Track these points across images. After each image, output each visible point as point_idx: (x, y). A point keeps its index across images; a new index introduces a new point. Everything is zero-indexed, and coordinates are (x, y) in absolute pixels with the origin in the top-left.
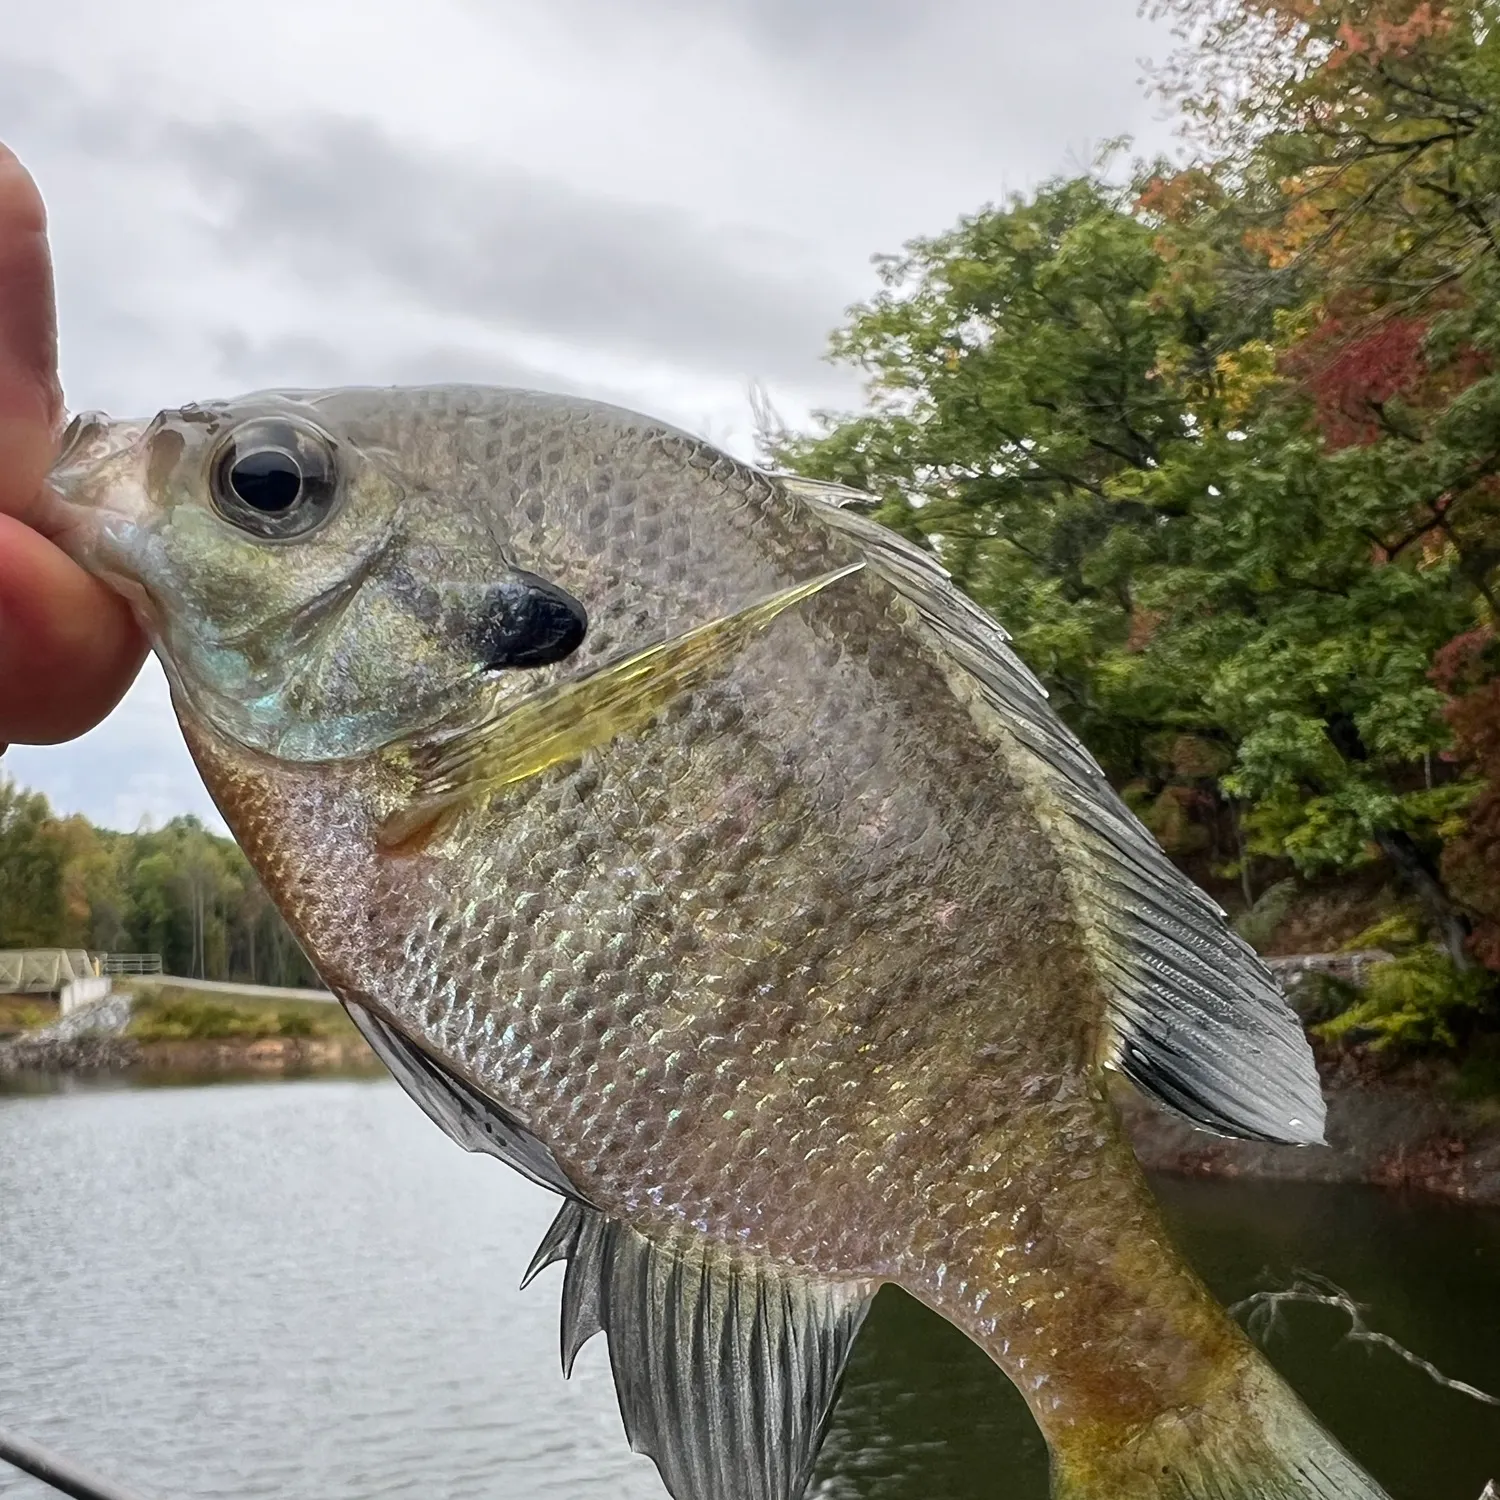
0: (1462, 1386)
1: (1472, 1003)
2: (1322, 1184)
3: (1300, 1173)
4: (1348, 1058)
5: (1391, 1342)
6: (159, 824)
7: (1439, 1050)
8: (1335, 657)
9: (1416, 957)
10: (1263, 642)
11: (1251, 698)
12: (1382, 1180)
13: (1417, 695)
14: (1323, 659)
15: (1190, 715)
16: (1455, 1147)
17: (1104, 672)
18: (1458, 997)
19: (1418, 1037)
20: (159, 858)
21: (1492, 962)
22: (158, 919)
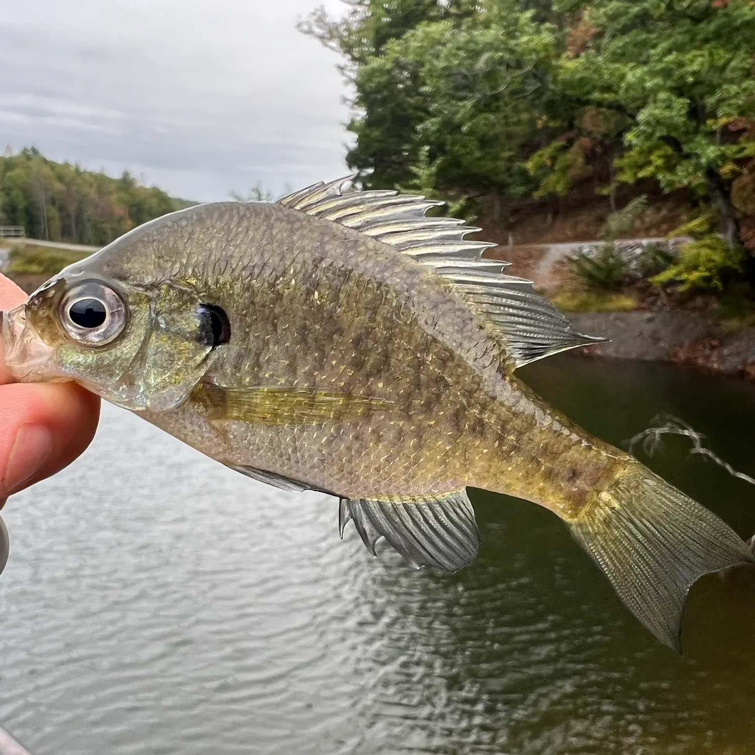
0: (743, 476)
1: (736, 266)
2: (644, 362)
3: (634, 355)
4: (663, 295)
5: (710, 454)
6: (16, 152)
7: (714, 292)
8: (700, 60)
9: (707, 241)
10: (659, 49)
11: (648, 85)
12: (674, 359)
13: (744, 85)
14: (692, 61)
15: (606, 96)
16: (715, 343)
17: (560, 67)
18: (729, 263)
19: (703, 284)
20: (17, 171)
21: (750, 245)
22: (21, 207)
